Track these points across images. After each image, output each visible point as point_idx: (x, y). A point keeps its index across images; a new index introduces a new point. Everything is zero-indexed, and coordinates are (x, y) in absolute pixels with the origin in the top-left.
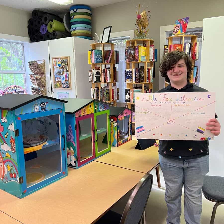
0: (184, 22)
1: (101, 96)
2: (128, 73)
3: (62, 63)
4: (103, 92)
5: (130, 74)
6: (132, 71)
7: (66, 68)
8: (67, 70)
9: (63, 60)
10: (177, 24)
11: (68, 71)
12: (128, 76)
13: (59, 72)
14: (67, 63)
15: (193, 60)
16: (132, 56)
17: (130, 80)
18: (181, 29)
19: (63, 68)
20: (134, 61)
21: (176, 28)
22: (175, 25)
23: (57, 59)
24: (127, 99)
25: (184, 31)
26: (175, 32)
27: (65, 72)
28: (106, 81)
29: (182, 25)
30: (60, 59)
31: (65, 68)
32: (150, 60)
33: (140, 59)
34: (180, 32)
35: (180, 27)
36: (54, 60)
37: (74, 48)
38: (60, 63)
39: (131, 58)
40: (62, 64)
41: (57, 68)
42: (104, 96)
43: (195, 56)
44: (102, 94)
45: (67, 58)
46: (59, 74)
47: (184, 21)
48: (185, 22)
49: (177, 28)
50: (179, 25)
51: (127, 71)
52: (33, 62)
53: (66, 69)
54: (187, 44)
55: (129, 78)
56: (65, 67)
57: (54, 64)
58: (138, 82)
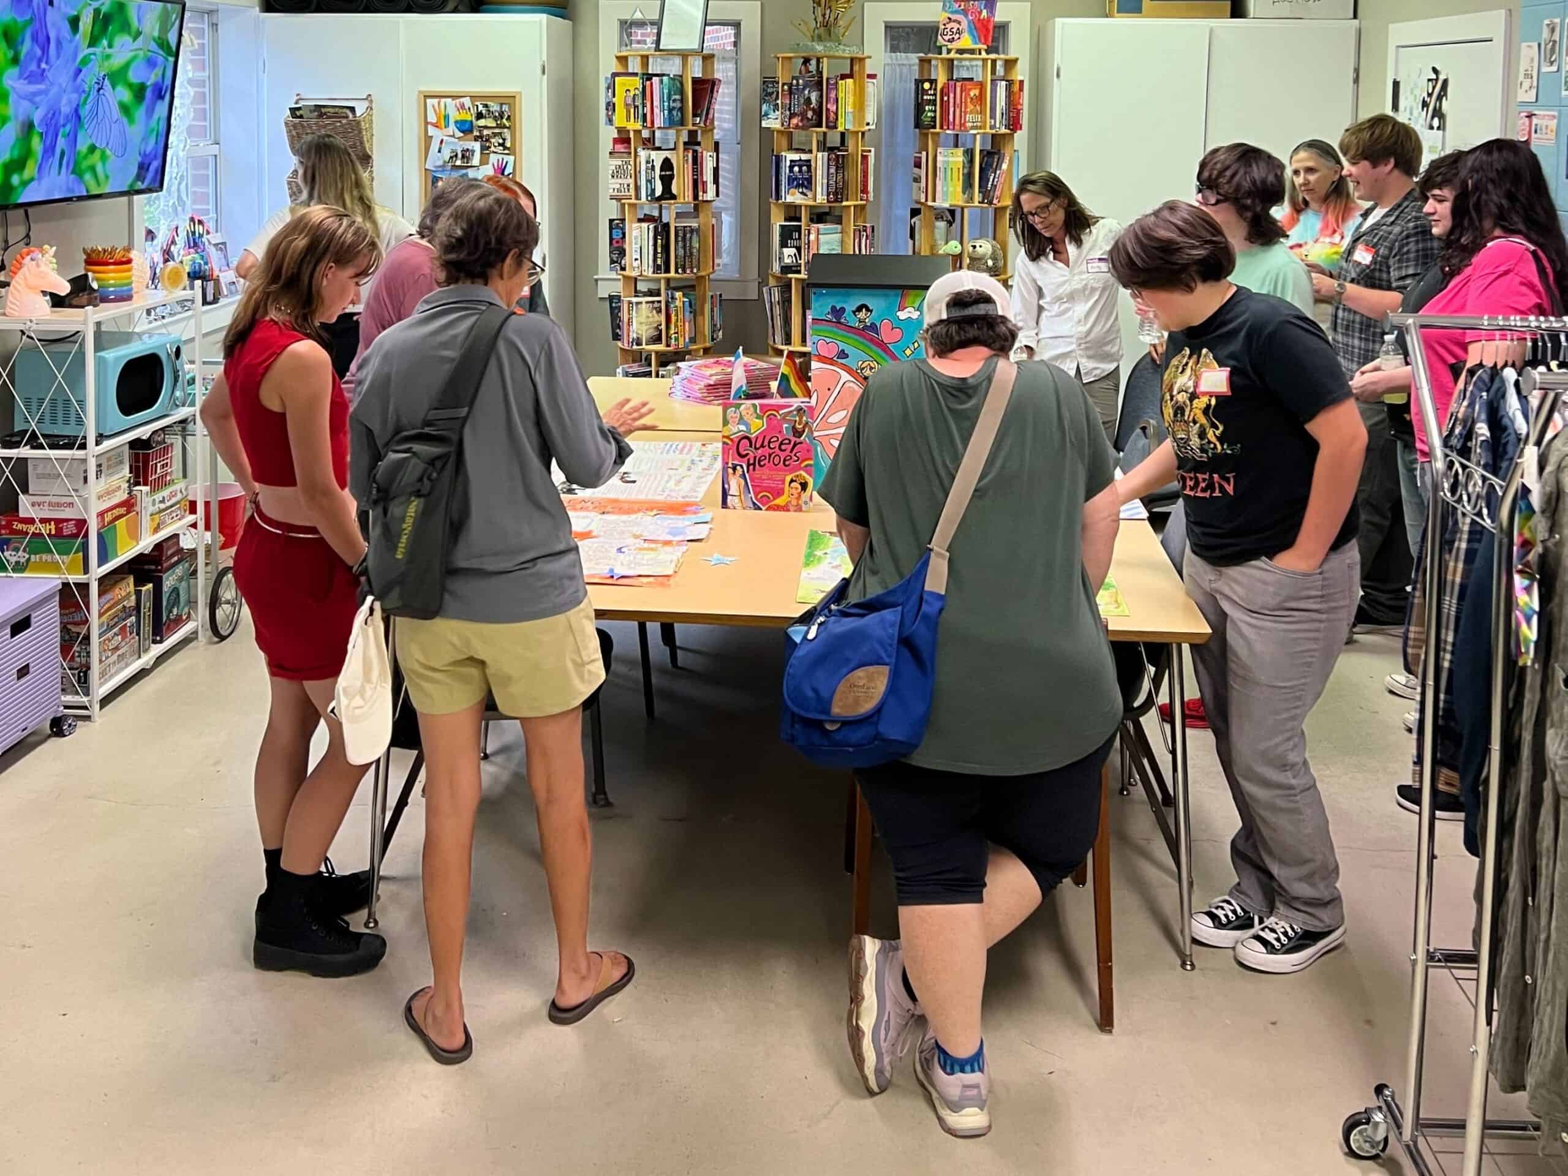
0: (980, 13)
1: (681, 252)
2: (796, 169)
3: (480, 116)
4: (688, 236)
5: (800, 171)
6: (809, 161)
7: (501, 141)
8: (505, 148)
9: (486, 106)
10: (952, 13)
11: (511, 151)
12: (796, 179)
13: (460, 156)
14: (509, 118)
16: (813, 110)
17: (803, 193)
18: (971, 33)
19: (481, 137)
20: (821, 126)
21: (949, 26)
22: (946, 14)
23: (449, 100)
24: (788, 261)
25: (985, 41)
26: (946, 38)
27: (493, 158)
28: (701, 194)
29: (973, 20)
30: (467, 102)
31: (493, 140)
32: (868, 124)
33: (841, 120)
34: (970, 42)
35: (964, 24)
36: (429, 101)
37: (545, 58)
38: (469, 117)
39: (810, 114)
40: (482, 122)
41: (445, 138)
42: (691, 254)
44: (684, 247)
45: (509, 99)
46: (458, 163)
47: (982, 10)
48: (984, 13)
49: (955, 25)
50: (963, 17)
51: (791, 161)
52: (323, 110)
53: (502, 145)
55: (798, 186)
56: (495, 134)
57: (429, 120)
58: (836, 201)
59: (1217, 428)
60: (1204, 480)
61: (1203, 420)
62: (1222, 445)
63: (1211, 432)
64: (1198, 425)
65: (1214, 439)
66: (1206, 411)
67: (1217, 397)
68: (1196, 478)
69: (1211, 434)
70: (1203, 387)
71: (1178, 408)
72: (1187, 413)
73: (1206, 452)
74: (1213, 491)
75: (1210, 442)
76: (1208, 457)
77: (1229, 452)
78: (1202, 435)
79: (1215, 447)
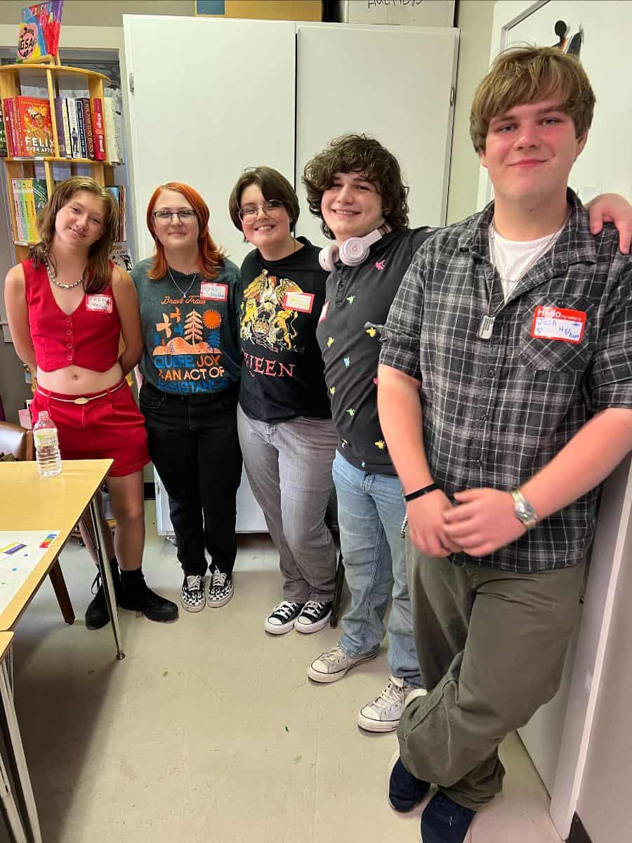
0: (48, 17)
10: (28, 22)
15: (95, 162)
18: (41, 44)
21: (25, 38)
22: (23, 25)
25: (51, 49)
26: (22, 51)
29: (42, 27)
34: (39, 53)
35: (36, 32)
43: (102, 150)
47: (49, 14)
48: (51, 17)
49: (29, 36)
50: (33, 26)
54: (64, 101)
59: (293, 334)
60: (271, 365)
61: (283, 325)
62: (293, 345)
63: (288, 335)
64: (278, 329)
65: (288, 341)
66: (288, 321)
67: (299, 313)
68: (264, 363)
69: (286, 338)
70: (289, 303)
71: (264, 313)
72: (271, 319)
73: (279, 347)
74: (278, 373)
75: (284, 341)
76: (279, 351)
77: (296, 351)
78: (280, 335)
79: (288, 345)
